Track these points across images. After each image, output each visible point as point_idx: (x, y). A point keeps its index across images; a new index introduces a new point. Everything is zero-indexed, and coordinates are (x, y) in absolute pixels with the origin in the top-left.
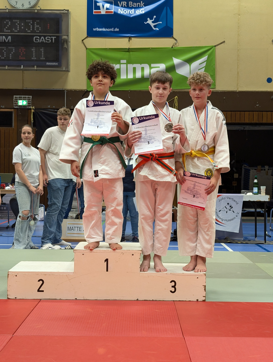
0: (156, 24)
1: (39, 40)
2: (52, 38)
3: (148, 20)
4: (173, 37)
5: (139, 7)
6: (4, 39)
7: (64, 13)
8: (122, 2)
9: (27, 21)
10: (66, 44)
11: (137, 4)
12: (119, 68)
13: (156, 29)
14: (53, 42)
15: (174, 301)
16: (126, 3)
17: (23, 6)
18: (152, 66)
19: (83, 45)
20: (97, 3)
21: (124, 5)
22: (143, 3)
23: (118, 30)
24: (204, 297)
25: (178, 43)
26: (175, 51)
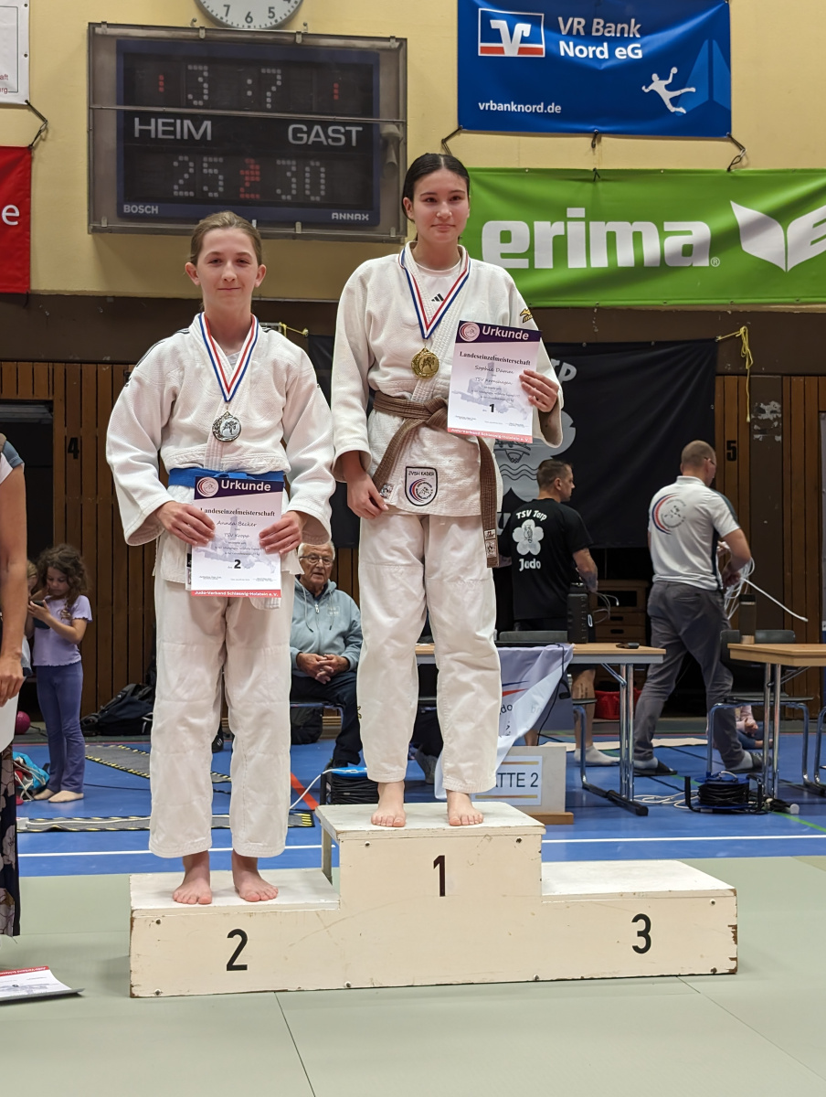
0: (677, 93)
1: (305, 136)
2: (351, 131)
3: (653, 82)
4: (730, 136)
6: (189, 129)
7: (386, 50)
8: (571, 20)
9: (263, 71)
10: (393, 152)
11: (619, 26)
13: (678, 110)
14: (354, 143)
16: (583, 21)
17: (249, 19)
20: (492, 21)
21: (578, 30)
22: (638, 26)
23: (558, 109)
25: (747, 158)
26: (739, 184)
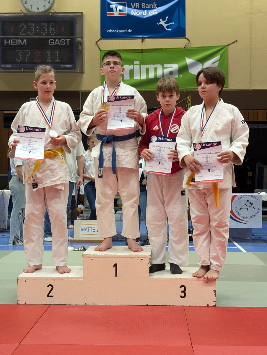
0: (168, 24)
1: (54, 43)
2: (67, 41)
3: (160, 21)
4: (185, 37)
5: (151, 9)
6: (20, 42)
7: (78, 16)
8: (135, 4)
9: (42, 24)
10: (80, 46)
11: (150, 5)
12: (133, 69)
13: (169, 29)
14: (68, 44)
15: (184, 306)
16: (138, 4)
17: (38, 9)
18: (165, 67)
19: (96, 46)
20: (110, 6)
21: (137, 7)
22: (156, 4)
23: (131, 31)
24: (214, 302)
25: (191, 43)
26: (187, 52)
